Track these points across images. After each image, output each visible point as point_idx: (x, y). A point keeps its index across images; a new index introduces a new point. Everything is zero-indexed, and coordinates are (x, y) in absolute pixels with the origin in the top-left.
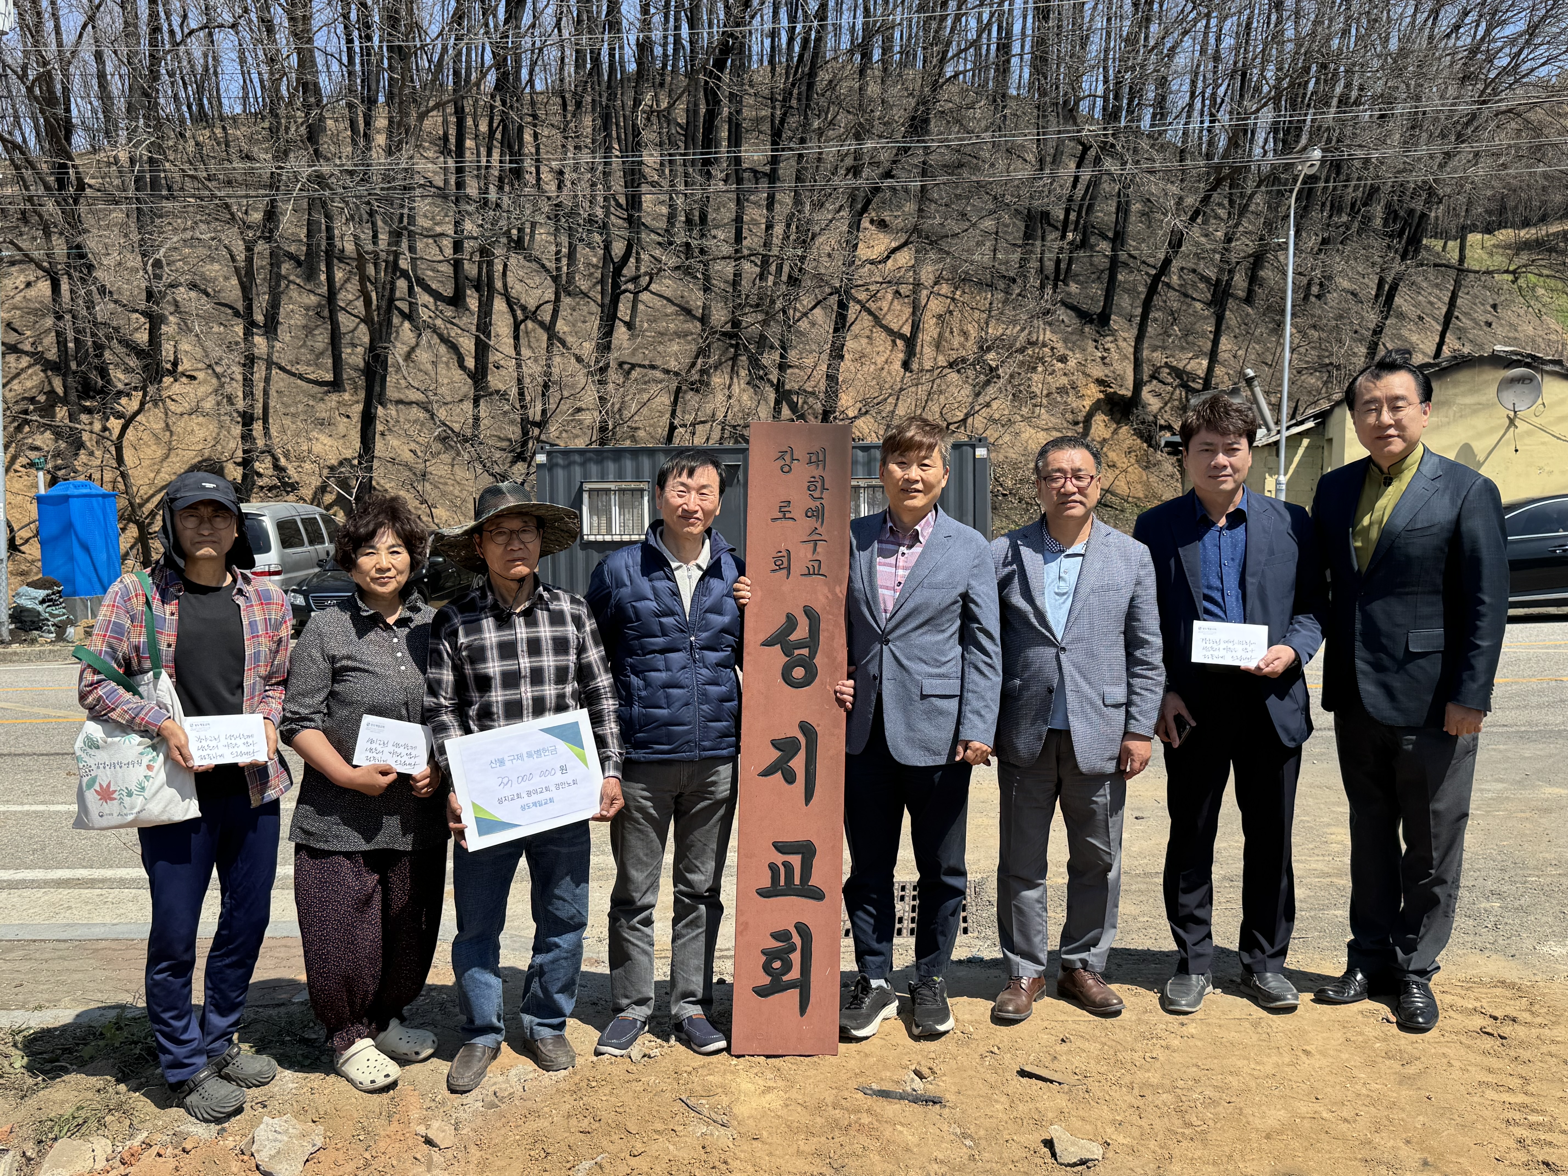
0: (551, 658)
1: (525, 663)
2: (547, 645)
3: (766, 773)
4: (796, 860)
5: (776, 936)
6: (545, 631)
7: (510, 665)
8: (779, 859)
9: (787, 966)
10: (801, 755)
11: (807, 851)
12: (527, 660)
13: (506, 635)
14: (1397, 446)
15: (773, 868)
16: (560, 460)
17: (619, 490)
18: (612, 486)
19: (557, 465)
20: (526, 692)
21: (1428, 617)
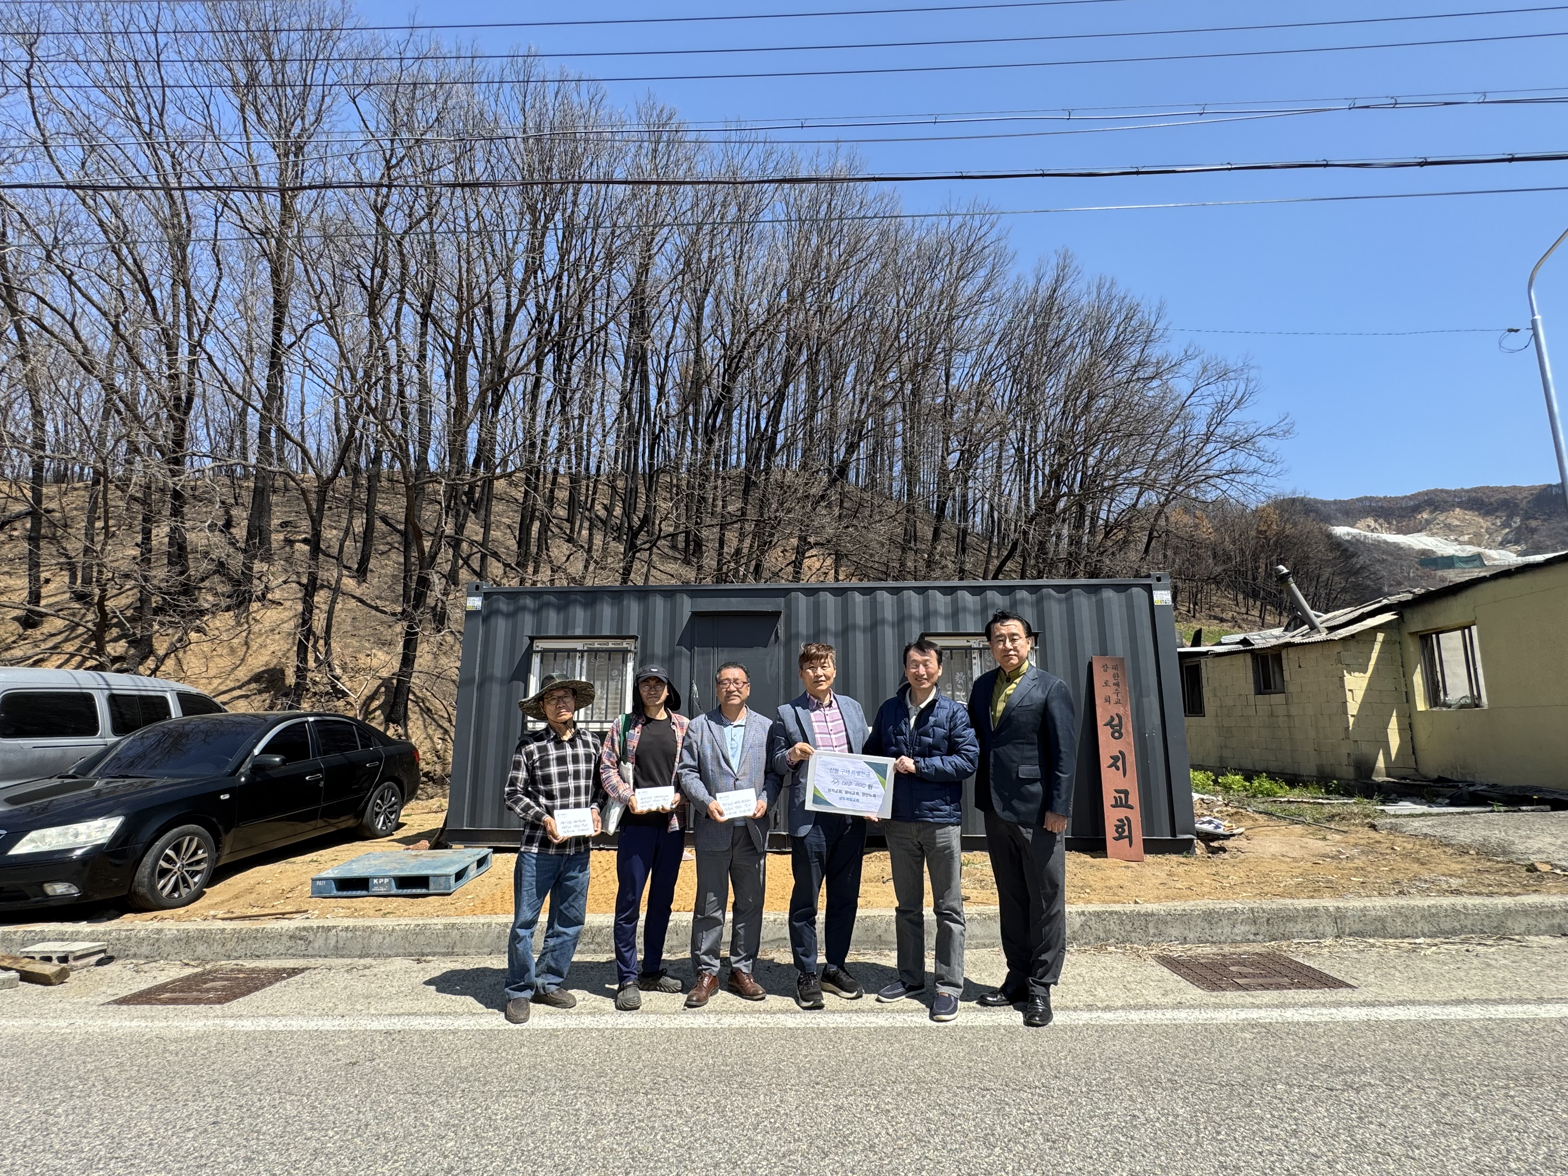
0: (584, 765)
1: (571, 767)
3: (1109, 767)
4: (1123, 796)
5: (1118, 821)
6: (581, 751)
7: (563, 769)
8: (1117, 795)
9: (1124, 831)
10: (1121, 761)
11: (1126, 793)
13: (561, 753)
14: (1015, 661)
15: (1115, 798)
16: (503, 605)
17: (590, 651)
18: (579, 645)
19: (498, 612)
20: (571, 783)
21: (1030, 758)
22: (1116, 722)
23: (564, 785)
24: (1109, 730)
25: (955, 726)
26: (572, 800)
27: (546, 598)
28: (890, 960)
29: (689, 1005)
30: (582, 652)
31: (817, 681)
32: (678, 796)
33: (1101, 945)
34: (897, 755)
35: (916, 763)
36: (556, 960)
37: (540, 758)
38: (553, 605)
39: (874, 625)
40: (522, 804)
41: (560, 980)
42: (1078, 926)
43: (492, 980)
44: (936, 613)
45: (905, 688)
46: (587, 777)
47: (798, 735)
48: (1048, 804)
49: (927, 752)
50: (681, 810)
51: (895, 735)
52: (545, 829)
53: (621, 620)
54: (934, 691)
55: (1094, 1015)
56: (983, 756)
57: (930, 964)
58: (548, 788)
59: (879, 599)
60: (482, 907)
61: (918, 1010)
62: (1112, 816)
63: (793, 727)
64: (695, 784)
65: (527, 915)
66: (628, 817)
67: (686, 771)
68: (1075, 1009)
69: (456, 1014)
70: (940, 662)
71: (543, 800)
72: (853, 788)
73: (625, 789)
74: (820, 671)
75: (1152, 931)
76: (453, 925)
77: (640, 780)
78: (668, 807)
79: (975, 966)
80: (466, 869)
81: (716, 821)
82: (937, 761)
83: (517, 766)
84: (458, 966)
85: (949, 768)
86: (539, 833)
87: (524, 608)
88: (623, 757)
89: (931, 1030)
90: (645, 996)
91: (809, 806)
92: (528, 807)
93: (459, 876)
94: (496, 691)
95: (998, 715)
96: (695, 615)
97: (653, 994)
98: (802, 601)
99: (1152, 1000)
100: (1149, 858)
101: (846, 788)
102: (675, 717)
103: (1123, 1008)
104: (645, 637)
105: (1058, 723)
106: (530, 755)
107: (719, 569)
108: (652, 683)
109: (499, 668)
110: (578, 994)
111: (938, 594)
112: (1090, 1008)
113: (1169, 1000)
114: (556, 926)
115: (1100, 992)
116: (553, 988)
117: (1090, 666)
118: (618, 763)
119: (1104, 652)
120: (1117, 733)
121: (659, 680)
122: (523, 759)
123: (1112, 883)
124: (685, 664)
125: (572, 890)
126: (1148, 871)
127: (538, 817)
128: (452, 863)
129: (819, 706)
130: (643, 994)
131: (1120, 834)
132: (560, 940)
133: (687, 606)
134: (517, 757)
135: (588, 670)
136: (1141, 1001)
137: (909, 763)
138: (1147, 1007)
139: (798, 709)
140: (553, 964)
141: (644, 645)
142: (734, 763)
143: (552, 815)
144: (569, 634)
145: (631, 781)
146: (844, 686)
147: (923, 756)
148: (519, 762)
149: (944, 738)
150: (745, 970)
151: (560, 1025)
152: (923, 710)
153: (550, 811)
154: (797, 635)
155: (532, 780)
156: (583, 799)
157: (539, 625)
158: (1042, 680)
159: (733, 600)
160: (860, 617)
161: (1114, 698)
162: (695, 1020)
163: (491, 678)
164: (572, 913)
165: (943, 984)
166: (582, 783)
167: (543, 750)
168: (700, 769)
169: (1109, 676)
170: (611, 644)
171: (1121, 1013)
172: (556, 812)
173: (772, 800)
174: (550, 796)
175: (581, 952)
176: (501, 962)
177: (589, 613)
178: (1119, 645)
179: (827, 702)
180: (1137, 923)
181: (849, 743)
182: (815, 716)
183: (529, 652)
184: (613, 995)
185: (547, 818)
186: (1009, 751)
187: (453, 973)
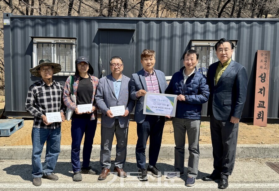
0: (57, 96)
1: (52, 97)
2: (56, 93)
3: (258, 93)
4: (262, 103)
5: (259, 112)
6: (56, 90)
7: (49, 97)
8: (260, 103)
9: (261, 116)
10: (263, 91)
11: (263, 102)
12: (52, 96)
13: (48, 91)
14: (226, 59)
15: (259, 104)
16: (19, 24)
17: (57, 43)
18: (52, 41)
19: (17, 26)
20: (52, 103)
21: (229, 97)
22: (263, 76)
23: (49, 103)
24: (260, 79)
25: (202, 84)
26: (53, 109)
27: (37, 21)
28: (172, 162)
29: (99, 179)
30: (54, 44)
31: (148, 65)
32: (94, 108)
33: (248, 158)
34: (178, 94)
35: (186, 97)
36: (50, 164)
37: (39, 93)
38: (40, 24)
39: (172, 37)
40: (33, 110)
41: (52, 171)
42: (240, 152)
43: (27, 169)
44: (197, 32)
45: (183, 69)
46: (59, 100)
47: (140, 86)
48: (232, 113)
49: (190, 93)
50: (95, 112)
51: (178, 86)
52: (42, 119)
53: (69, 31)
54: (194, 70)
55: (243, 185)
56: (211, 96)
57: (186, 164)
58: (43, 104)
59: (174, 25)
60: (21, 142)
61: (181, 182)
62: (257, 110)
63: (138, 82)
64: (102, 104)
65: (38, 150)
66: (75, 116)
67: (98, 98)
68: (236, 182)
69: (15, 182)
70: (197, 58)
71: (41, 109)
72: (161, 106)
73: (73, 105)
74: (149, 61)
75: (266, 154)
76: (11, 149)
77: (79, 101)
78: (90, 112)
79: (202, 165)
80: (14, 127)
81: (109, 117)
82: (193, 97)
83: (30, 95)
84: (14, 163)
85: (198, 99)
86: (40, 121)
87: (28, 25)
88: (72, 92)
89: (185, 190)
90: (84, 176)
91: (145, 113)
92: (35, 112)
93: (12, 129)
94: (19, 60)
95: (217, 80)
96: (100, 30)
97: (86, 175)
98: (143, 25)
99: (263, 179)
100: (269, 125)
101: (159, 106)
102: (92, 77)
103: (253, 182)
104: (79, 38)
105: (240, 84)
106: (35, 91)
107: (110, 5)
108: (83, 64)
109: (20, 50)
110: (59, 175)
111: (199, 24)
112: (241, 182)
113: (269, 179)
114: (49, 153)
115: (246, 176)
116: (50, 174)
117: (256, 54)
118: (70, 94)
119: (262, 48)
120: (263, 80)
121: (85, 63)
122: (32, 93)
123: (254, 135)
124: (96, 51)
125: (55, 141)
126: (267, 130)
127: (39, 115)
128: (8, 125)
129: (148, 75)
130: (83, 175)
131: (259, 117)
132: (51, 158)
133: (96, 26)
134: (29, 92)
135: (57, 51)
136: (259, 180)
137: (183, 97)
138: (262, 182)
139: (141, 76)
140: (49, 166)
141: (79, 42)
142: (117, 96)
143: (45, 115)
144: (48, 36)
145: (76, 102)
146: (159, 66)
147: (188, 94)
148: (31, 94)
149: (197, 88)
150: (119, 167)
151: (53, 187)
152: (189, 77)
153: (44, 113)
154: (141, 40)
155: (36, 100)
156: (57, 108)
157: (35, 32)
158: (236, 66)
159: (115, 24)
160: (166, 33)
161: (264, 66)
162: (101, 185)
163: (17, 54)
164: (55, 149)
165: (190, 174)
166: (57, 102)
167: (40, 89)
168: (104, 97)
169: (263, 58)
170: (66, 41)
171: (252, 184)
172: (46, 114)
173: (130, 110)
174: (43, 107)
175: (60, 159)
176: (30, 162)
177: (55, 28)
178: (269, 46)
179: (151, 73)
180: (261, 151)
181: (160, 89)
182: (147, 78)
183: (32, 43)
184: (72, 175)
185: (43, 115)
186: (221, 94)
187: (13, 166)
